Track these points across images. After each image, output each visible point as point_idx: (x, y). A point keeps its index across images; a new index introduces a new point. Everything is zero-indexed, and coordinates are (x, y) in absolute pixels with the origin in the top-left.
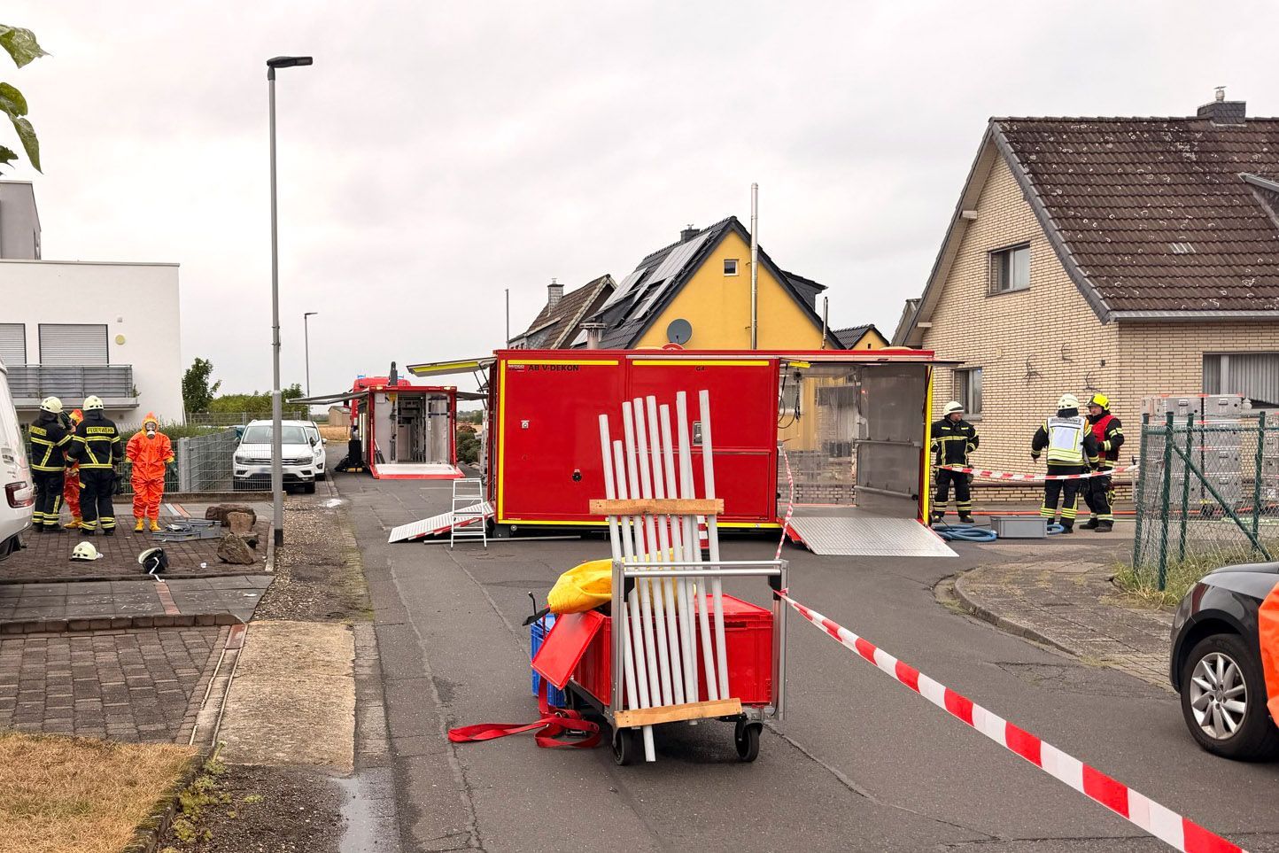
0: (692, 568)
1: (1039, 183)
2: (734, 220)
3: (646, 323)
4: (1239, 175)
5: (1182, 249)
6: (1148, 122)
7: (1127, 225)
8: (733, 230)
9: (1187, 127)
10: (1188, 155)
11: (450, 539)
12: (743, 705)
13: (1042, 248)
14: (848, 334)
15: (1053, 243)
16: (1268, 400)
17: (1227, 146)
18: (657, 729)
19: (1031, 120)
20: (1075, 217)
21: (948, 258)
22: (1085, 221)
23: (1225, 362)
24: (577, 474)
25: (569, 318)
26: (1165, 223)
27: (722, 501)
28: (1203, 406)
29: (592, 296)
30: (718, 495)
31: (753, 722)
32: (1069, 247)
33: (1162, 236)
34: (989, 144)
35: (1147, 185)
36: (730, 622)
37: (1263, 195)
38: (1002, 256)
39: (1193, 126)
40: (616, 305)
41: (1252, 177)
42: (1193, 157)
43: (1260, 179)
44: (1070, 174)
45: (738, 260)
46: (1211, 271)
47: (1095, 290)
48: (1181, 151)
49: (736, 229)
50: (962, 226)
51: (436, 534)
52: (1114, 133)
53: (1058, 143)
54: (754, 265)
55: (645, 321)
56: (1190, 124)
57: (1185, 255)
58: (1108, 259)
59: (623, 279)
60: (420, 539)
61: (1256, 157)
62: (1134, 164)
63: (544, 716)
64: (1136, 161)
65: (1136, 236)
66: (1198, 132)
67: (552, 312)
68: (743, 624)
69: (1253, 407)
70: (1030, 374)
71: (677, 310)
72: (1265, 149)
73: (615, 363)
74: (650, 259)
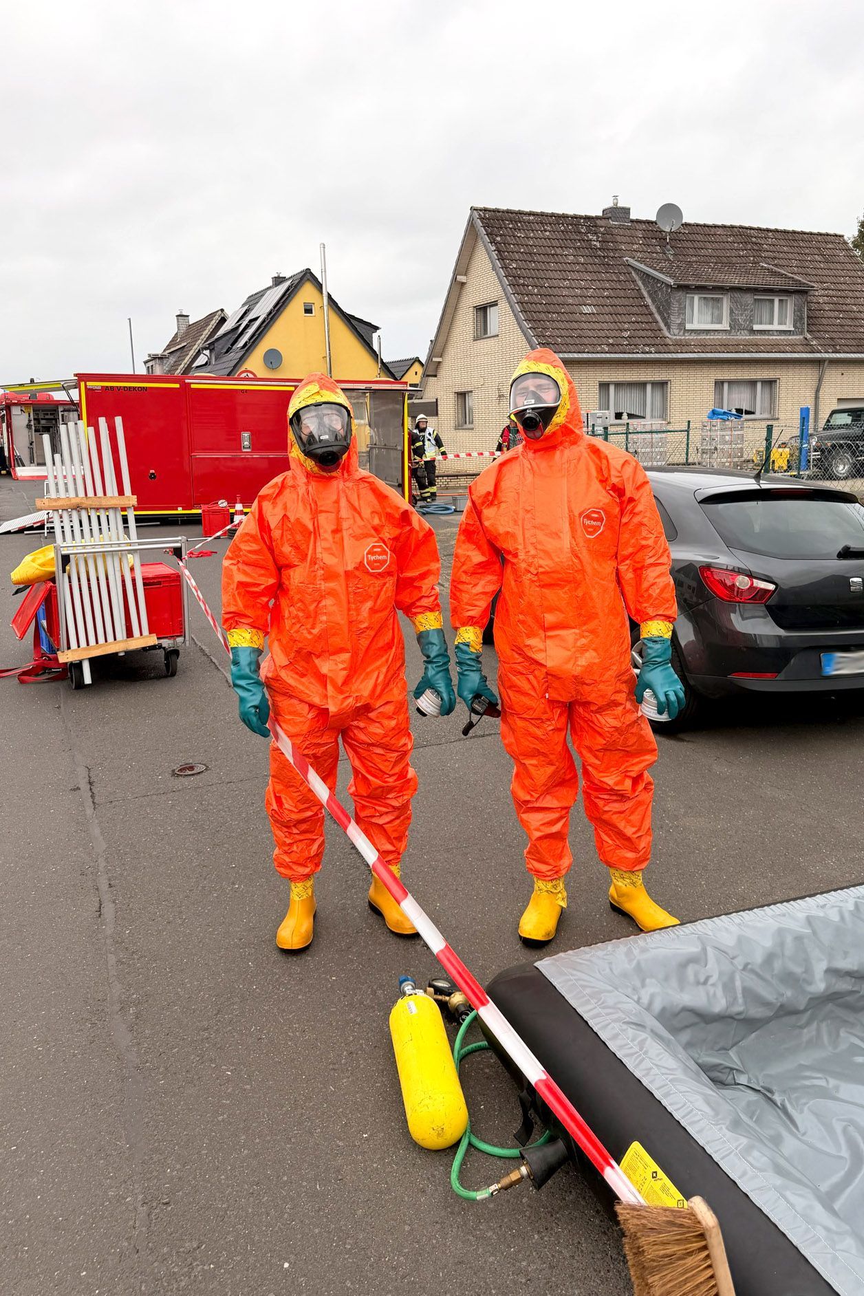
0: (117, 545)
1: (501, 259)
2: (308, 272)
3: (247, 351)
4: (625, 259)
5: (588, 310)
6: (572, 218)
7: (556, 291)
8: (308, 280)
9: (596, 223)
10: (595, 243)
11: (44, 529)
12: (158, 638)
13: (503, 306)
14: (401, 364)
15: (509, 303)
16: (637, 414)
17: (619, 238)
18: (93, 661)
19: (497, 211)
20: (523, 285)
21: (449, 310)
22: (530, 288)
23: (612, 388)
24: (153, 474)
25: (193, 344)
26: (578, 291)
27: (136, 496)
28: (588, 419)
29: (210, 326)
30: (133, 494)
31: (169, 649)
32: (519, 306)
33: (576, 301)
34: (471, 225)
35: (569, 264)
36: (147, 582)
37: (638, 274)
38: (482, 310)
39: (599, 222)
40: (225, 335)
41: (631, 261)
42: (598, 244)
43: (635, 262)
44: (522, 253)
45: (314, 304)
46: (605, 326)
47: (533, 338)
48: (591, 240)
49: (311, 279)
50: (457, 287)
51: (35, 526)
52: (550, 224)
53: (515, 229)
54: (325, 308)
55: (246, 348)
56: (597, 221)
57: (589, 314)
58: (543, 316)
59: (233, 312)
60: (21, 531)
61: (635, 247)
62: (562, 247)
63: (36, 660)
64: (563, 245)
65: (561, 300)
66: (602, 227)
67: (181, 338)
68: (159, 583)
69: (628, 418)
70: (500, 396)
71: (269, 342)
72: (641, 242)
73: (177, 386)
74: (252, 298)
